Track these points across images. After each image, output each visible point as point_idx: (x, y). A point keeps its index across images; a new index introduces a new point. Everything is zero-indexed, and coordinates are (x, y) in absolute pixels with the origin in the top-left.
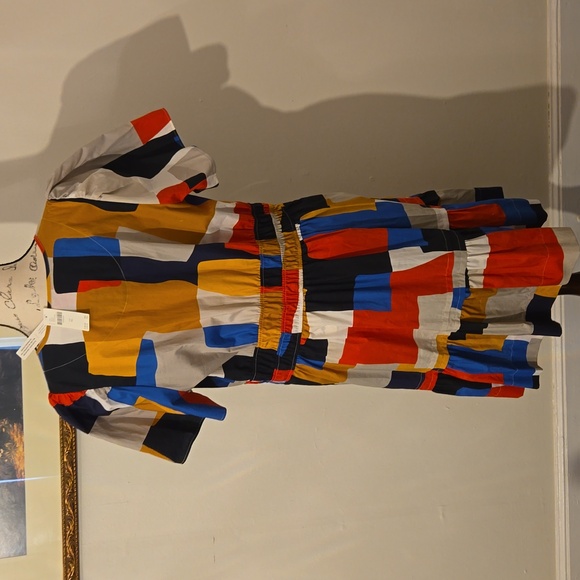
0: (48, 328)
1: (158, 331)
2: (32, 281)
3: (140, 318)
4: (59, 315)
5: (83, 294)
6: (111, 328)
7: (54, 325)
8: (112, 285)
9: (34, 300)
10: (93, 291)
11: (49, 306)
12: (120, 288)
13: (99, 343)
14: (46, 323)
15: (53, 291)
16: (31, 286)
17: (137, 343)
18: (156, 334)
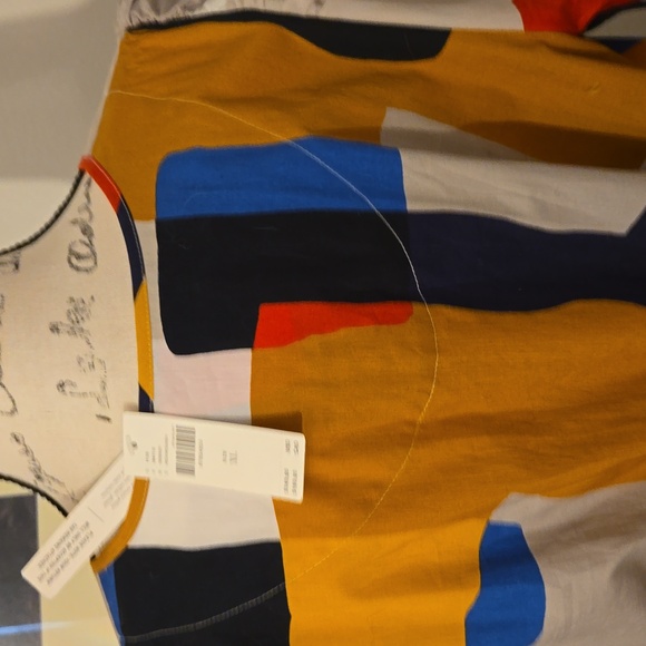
0: (141, 487)
1: (545, 492)
2: (78, 310)
3: (481, 445)
4: (185, 439)
5: (273, 354)
6: (378, 486)
7: (163, 476)
8: (378, 320)
9: (87, 382)
10: (313, 342)
11: (145, 405)
12: (409, 331)
13: (336, 545)
14: (132, 467)
15: (160, 345)
16: (76, 328)
17: (466, 538)
18: (536, 503)
